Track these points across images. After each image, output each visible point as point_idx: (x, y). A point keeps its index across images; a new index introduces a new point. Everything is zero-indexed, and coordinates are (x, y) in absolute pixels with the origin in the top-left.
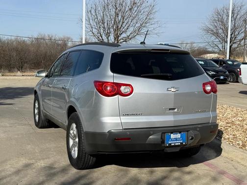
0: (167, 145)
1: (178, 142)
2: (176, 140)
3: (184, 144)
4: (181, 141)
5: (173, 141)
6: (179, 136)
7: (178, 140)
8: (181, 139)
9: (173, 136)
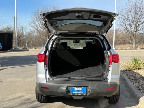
0: (72, 94)
1: (79, 93)
2: (78, 92)
3: (84, 94)
4: (82, 93)
5: (76, 92)
6: (80, 89)
7: (80, 92)
8: (82, 91)
9: (76, 89)
